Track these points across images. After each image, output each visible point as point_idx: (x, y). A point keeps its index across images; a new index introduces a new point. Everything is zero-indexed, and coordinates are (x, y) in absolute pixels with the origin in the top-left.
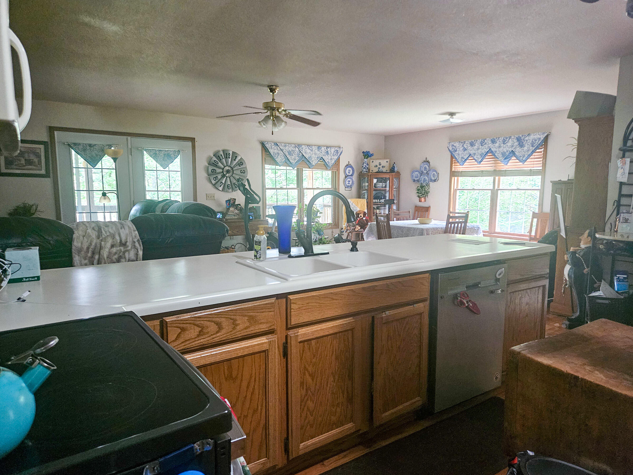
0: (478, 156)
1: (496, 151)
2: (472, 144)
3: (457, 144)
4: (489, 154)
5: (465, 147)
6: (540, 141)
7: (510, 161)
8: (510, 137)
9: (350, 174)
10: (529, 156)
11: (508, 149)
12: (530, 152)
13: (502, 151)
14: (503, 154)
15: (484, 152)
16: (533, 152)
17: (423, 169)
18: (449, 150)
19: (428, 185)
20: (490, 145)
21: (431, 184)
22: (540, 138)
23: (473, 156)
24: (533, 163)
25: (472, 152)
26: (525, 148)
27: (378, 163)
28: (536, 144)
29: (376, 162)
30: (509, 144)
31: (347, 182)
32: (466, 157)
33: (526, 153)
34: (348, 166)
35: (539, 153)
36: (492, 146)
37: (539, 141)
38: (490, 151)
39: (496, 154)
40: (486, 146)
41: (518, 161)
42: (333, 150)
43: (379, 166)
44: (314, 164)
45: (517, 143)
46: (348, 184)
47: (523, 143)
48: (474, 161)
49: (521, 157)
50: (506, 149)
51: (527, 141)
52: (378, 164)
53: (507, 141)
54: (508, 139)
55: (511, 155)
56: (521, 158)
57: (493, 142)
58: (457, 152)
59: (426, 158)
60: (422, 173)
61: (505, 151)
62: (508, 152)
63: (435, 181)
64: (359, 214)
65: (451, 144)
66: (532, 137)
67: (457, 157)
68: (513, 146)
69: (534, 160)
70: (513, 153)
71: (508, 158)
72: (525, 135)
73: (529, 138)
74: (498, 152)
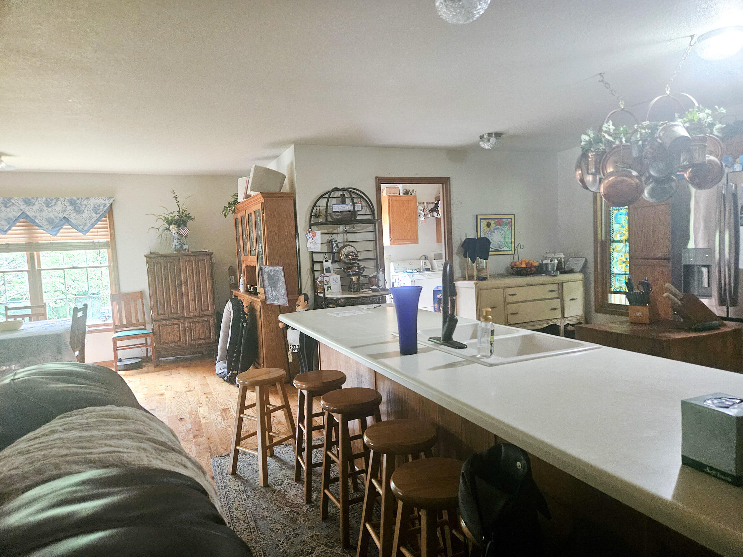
1: (35, 217)
4: (21, 220)
6: (106, 208)
7: (61, 230)
8: (57, 199)
10: (93, 225)
11: (56, 214)
12: (93, 220)
13: (47, 217)
14: (50, 221)
15: (13, 218)
16: (98, 220)
20: (22, 207)
22: (105, 204)
24: (96, 233)
26: (85, 215)
28: (101, 210)
30: (59, 207)
33: (87, 221)
35: (104, 223)
36: (27, 208)
37: (104, 207)
38: (24, 216)
39: (37, 221)
40: (15, 208)
41: (74, 230)
45: (70, 208)
47: (80, 207)
49: (80, 225)
50: (54, 215)
51: (86, 205)
53: (53, 204)
54: (54, 201)
55: (62, 222)
56: (82, 227)
57: (28, 202)
61: (53, 217)
62: (59, 218)
66: (92, 201)
68: (64, 211)
69: (99, 230)
70: (66, 220)
71: (58, 227)
72: (82, 199)
73: (89, 202)
74: (39, 218)
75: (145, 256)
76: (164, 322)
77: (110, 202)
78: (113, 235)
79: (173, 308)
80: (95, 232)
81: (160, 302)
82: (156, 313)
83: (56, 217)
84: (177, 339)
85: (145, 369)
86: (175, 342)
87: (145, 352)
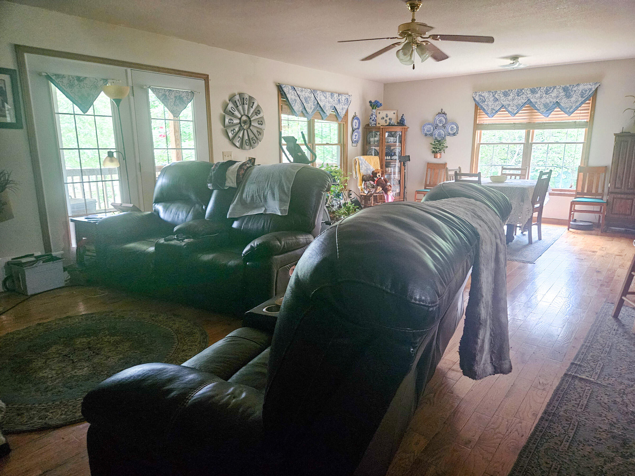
0: (514, 108)
1: (536, 102)
2: (506, 94)
3: (486, 94)
4: (526, 105)
5: (497, 97)
6: (591, 92)
7: (553, 113)
8: (555, 87)
9: (357, 127)
10: (577, 107)
11: (551, 100)
12: (579, 103)
13: (544, 102)
14: (546, 105)
15: (521, 103)
16: (582, 103)
17: (438, 122)
18: (474, 99)
19: (444, 139)
20: (528, 96)
21: (448, 138)
22: (591, 89)
23: (507, 107)
24: (579, 115)
25: (504, 103)
26: (573, 99)
27: (385, 115)
28: (587, 94)
29: (383, 114)
30: (554, 94)
31: (354, 137)
32: (497, 109)
33: (574, 104)
34: (354, 117)
35: (587, 105)
36: (532, 96)
37: (590, 92)
38: (529, 101)
39: (536, 106)
40: (524, 96)
41: (563, 112)
42: (344, 98)
43: (385, 118)
44: (328, 114)
45: (563, 94)
46: (355, 138)
47: (570, 93)
48: (507, 112)
50: (549, 100)
51: (575, 91)
52: (385, 116)
53: (551, 91)
54: (552, 89)
55: (554, 106)
56: (568, 109)
57: (533, 91)
58: (486, 103)
59: (442, 109)
60: (436, 127)
61: (548, 102)
62: (552, 103)
63: (454, 134)
64: (376, 173)
65: (478, 94)
66: (581, 87)
67: (485, 108)
68: (558, 97)
69: (582, 112)
70: (558, 104)
71: (550, 110)
72: (573, 85)
73: (579, 88)
74: (539, 103)
75: (615, 134)
76: (619, 196)
77: (596, 87)
78: (592, 117)
79: (631, 183)
80: (578, 113)
81: (619, 177)
82: (613, 187)
83: (550, 102)
84: (628, 212)
85: (592, 232)
86: (625, 215)
87: (598, 219)
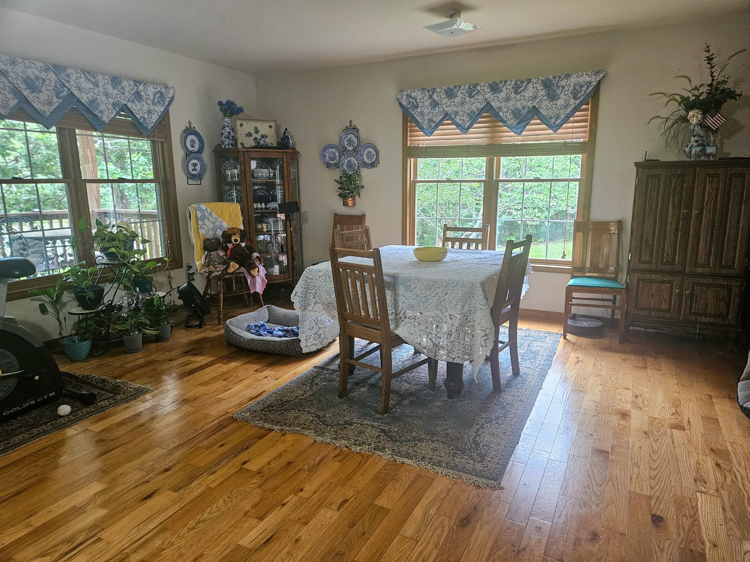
0: (464, 118)
1: (500, 108)
2: (450, 94)
3: (417, 94)
4: (484, 114)
5: (436, 98)
6: (591, 88)
7: (528, 127)
8: (529, 81)
9: (196, 149)
10: (568, 116)
11: (524, 103)
12: (570, 109)
13: (513, 108)
14: (516, 113)
15: (475, 110)
16: (577, 108)
17: (346, 143)
18: (400, 104)
19: (357, 173)
20: (487, 96)
21: (364, 172)
22: (590, 83)
23: (453, 117)
24: (571, 130)
25: (449, 110)
26: (561, 102)
27: (253, 128)
28: (582, 93)
29: (249, 127)
30: (529, 92)
31: (191, 168)
32: (438, 119)
33: (562, 112)
34: (189, 131)
35: (584, 113)
36: (492, 97)
37: (588, 88)
38: (488, 107)
39: (501, 114)
40: (480, 97)
41: (544, 126)
42: (151, 90)
43: (254, 135)
45: (543, 92)
46: (193, 170)
47: (555, 91)
48: (454, 126)
49: (551, 118)
50: (521, 104)
51: (563, 87)
52: (252, 132)
53: (523, 88)
54: (525, 84)
55: (530, 115)
56: (553, 120)
57: (495, 88)
58: (419, 110)
59: (351, 121)
60: (343, 151)
61: (520, 107)
62: (526, 109)
63: (373, 165)
65: (405, 93)
66: (573, 80)
67: (418, 118)
68: (535, 98)
69: (575, 124)
70: (535, 112)
71: (523, 122)
72: (560, 77)
73: (569, 82)
74: (505, 110)
75: (636, 164)
76: (648, 276)
77: (598, 79)
78: (593, 133)
79: (668, 255)
80: (570, 128)
81: (647, 241)
82: (637, 260)
83: (524, 108)
84: (664, 307)
85: (605, 341)
86: (659, 310)
87: (610, 313)
